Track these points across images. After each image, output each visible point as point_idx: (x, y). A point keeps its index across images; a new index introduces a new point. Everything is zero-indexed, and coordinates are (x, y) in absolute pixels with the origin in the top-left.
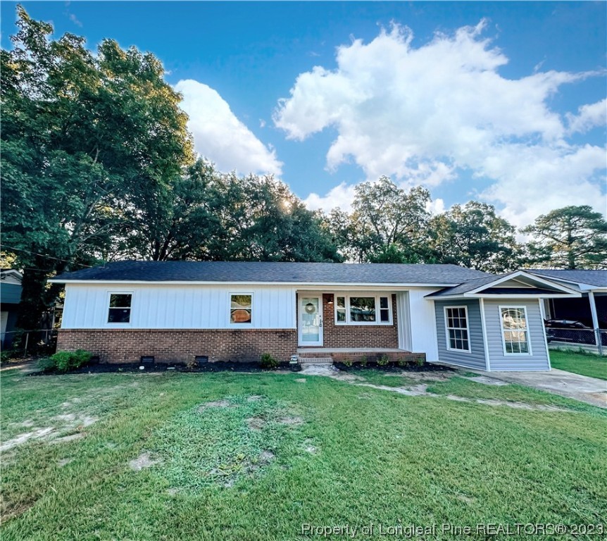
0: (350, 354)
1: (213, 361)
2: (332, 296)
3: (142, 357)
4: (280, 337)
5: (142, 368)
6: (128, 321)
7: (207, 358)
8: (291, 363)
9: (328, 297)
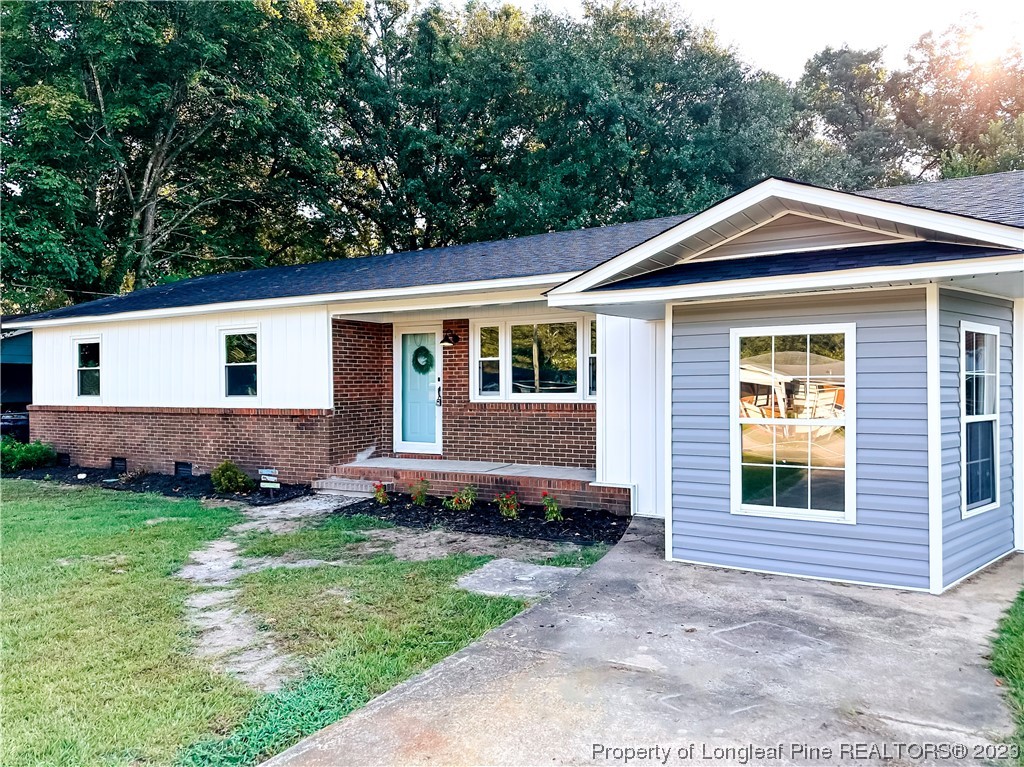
0: (435, 475)
1: (199, 474)
2: (464, 324)
3: (114, 459)
4: (298, 428)
5: (82, 476)
6: (97, 393)
7: (189, 466)
8: (263, 485)
9: (455, 331)
